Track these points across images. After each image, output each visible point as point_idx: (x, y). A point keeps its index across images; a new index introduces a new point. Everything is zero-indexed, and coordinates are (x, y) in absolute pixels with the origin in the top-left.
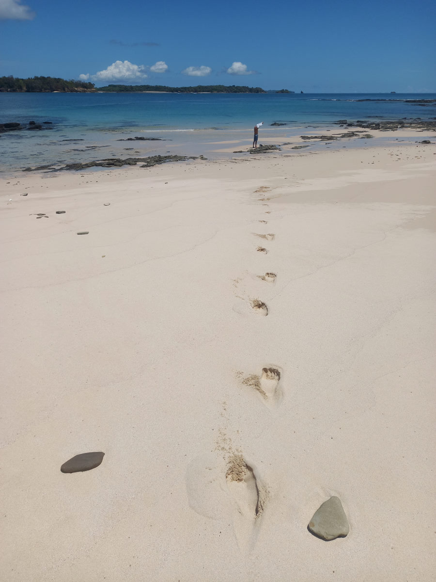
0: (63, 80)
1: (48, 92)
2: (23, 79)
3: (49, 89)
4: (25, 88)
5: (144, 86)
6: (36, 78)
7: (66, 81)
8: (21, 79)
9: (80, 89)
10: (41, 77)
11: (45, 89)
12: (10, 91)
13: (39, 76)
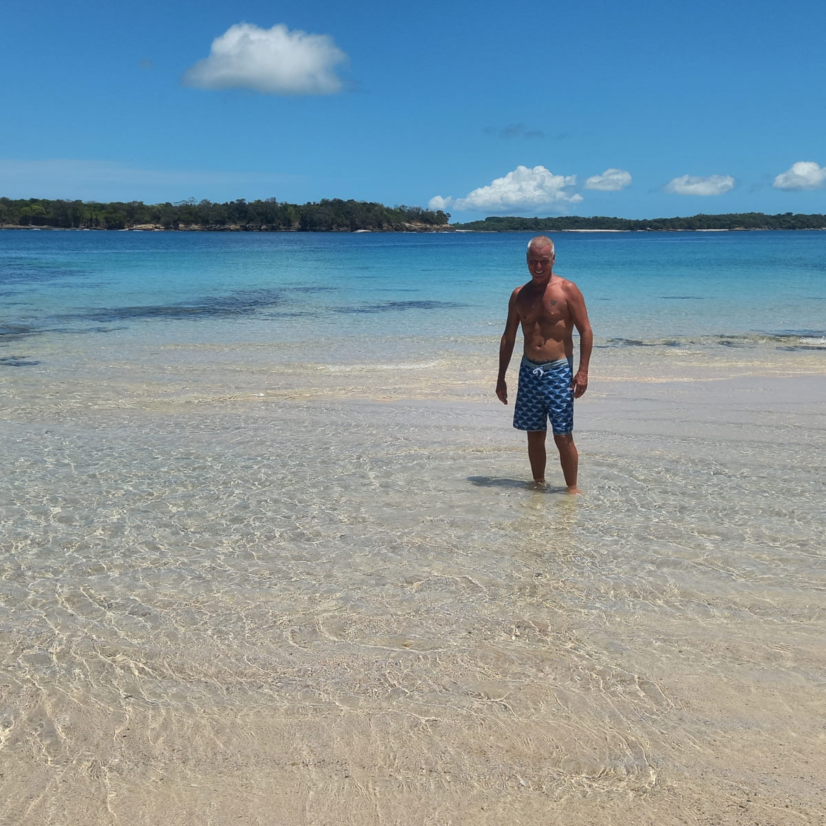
0: (381, 207)
1: (345, 231)
2: (295, 206)
3: (347, 226)
4: (297, 225)
5: (567, 218)
6: (325, 203)
7: (388, 210)
8: (291, 205)
9: (417, 225)
10: (335, 200)
11: (339, 226)
12: (266, 230)
13: (331, 199)
